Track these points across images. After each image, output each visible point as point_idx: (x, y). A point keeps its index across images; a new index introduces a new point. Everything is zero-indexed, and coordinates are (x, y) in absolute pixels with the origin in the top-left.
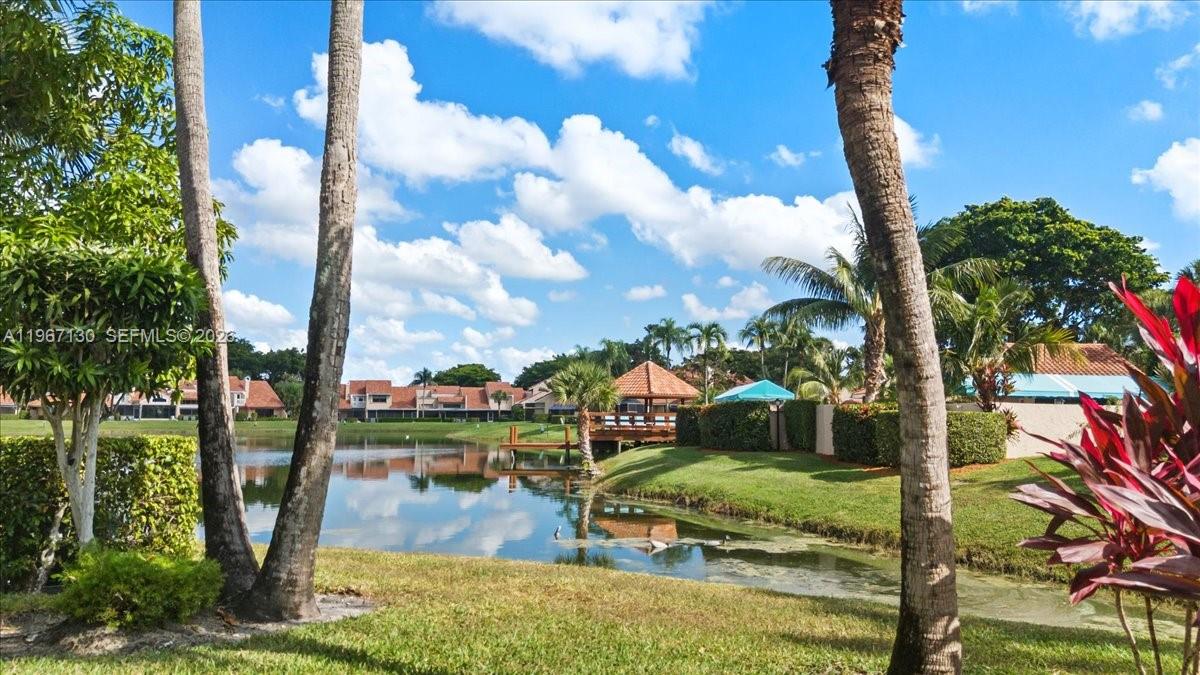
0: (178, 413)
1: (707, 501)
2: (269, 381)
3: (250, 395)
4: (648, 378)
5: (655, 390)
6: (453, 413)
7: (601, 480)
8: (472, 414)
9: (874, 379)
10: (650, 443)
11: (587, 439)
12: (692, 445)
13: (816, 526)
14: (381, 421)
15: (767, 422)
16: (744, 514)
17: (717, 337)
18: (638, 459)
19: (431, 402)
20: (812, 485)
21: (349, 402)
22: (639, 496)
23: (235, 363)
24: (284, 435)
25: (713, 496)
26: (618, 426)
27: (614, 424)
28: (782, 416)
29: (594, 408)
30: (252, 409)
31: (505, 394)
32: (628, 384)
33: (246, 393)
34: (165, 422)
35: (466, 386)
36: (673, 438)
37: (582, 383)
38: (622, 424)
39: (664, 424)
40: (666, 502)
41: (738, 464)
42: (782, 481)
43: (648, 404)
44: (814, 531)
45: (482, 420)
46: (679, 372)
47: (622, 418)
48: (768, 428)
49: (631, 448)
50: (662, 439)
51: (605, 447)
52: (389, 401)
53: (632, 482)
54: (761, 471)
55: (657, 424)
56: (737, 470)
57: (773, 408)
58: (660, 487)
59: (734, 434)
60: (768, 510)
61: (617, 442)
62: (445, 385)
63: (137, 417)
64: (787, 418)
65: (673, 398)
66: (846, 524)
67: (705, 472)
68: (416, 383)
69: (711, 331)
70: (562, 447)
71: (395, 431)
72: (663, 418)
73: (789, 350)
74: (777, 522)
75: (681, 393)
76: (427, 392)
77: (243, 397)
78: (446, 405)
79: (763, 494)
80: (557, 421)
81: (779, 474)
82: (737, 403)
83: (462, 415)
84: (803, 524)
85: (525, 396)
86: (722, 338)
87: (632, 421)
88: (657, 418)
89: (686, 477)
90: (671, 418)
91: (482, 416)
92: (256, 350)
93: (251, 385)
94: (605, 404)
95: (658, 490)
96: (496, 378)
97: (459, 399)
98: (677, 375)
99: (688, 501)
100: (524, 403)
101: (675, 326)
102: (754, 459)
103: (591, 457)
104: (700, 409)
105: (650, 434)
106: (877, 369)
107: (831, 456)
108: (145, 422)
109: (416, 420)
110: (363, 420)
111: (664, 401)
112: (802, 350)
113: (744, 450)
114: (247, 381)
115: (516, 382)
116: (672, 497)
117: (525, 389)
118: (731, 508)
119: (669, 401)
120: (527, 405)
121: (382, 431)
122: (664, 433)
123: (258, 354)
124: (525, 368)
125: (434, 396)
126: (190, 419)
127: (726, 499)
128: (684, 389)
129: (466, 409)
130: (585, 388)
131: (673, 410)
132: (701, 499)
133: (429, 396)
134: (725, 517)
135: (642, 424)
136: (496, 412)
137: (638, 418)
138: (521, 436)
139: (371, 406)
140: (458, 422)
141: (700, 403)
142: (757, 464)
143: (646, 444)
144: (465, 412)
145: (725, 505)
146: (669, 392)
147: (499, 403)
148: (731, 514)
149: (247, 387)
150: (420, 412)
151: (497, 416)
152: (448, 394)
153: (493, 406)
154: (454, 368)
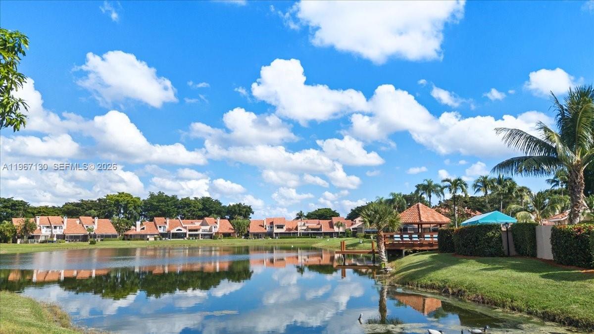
0: (187, 236)
1: (464, 292)
2: (229, 220)
3: (220, 226)
4: (419, 213)
5: (424, 219)
6: (316, 233)
7: (393, 275)
8: (326, 234)
9: (578, 208)
10: (422, 250)
11: (383, 250)
12: (449, 252)
13: (554, 316)
14: (281, 238)
15: (500, 238)
16: (494, 304)
17: (461, 187)
18: (415, 261)
19: (305, 228)
20: (543, 283)
21: (266, 229)
22: (417, 286)
23: (213, 211)
24: (235, 246)
25: (469, 288)
26: (402, 241)
27: (400, 239)
28: (510, 234)
29: (386, 230)
30: (221, 233)
31: (341, 223)
32: (407, 217)
33: (218, 226)
34: (182, 241)
35: (323, 220)
36: (436, 247)
37: (378, 216)
38: (405, 239)
39: (430, 239)
40: (435, 291)
41: (483, 266)
42: (518, 279)
43: (420, 228)
44: (553, 320)
45: (330, 237)
46: (438, 209)
47: (404, 236)
48: (501, 242)
49: (411, 253)
50: (429, 248)
51: (395, 253)
52: (285, 228)
53: (412, 277)
54: (502, 271)
55: (426, 239)
56: (483, 270)
57: (504, 229)
58: (431, 281)
59: (478, 246)
60: (512, 301)
61: (402, 250)
62: (312, 219)
63: (169, 238)
64: (514, 235)
65: (435, 223)
66: (581, 317)
67: (459, 271)
68: (297, 218)
69: (457, 184)
70: (370, 253)
71: (288, 243)
72: (429, 236)
73: (503, 194)
74: (520, 311)
75: (439, 220)
76: (303, 223)
77: (217, 227)
78: (312, 229)
79: (506, 289)
80: (368, 237)
81: (516, 274)
82: (479, 226)
83: (320, 234)
84: (543, 313)
85: (352, 224)
86: (464, 187)
87: (411, 238)
88: (426, 236)
89: (448, 275)
90: (434, 236)
91: (331, 235)
92: (223, 205)
93: (220, 222)
94: (393, 228)
95: (429, 283)
96: (337, 215)
97: (319, 226)
98: (436, 210)
99: (450, 291)
100: (351, 228)
101: (433, 184)
102: (494, 263)
103: (386, 260)
104: (453, 230)
105: (421, 245)
106: (580, 201)
107: (551, 261)
108: (173, 241)
109: (298, 237)
110: (272, 238)
111: (429, 226)
112: (511, 194)
113: (485, 256)
114: (219, 220)
115: (348, 217)
116: (439, 288)
117: (352, 220)
118: (482, 298)
119: (432, 225)
120: (353, 229)
121: (282, 243)
122: (431, 245)
123: (224, 207)
124: (352, 210)
125: (306, 225)
126: (193, 239)
127: (478, 291)
128: (440, 218)
129: (322, 231)
130: (380, 219)
131: (435, 231)
132: (460, 290)
133: (304, 225)
134: (479, 305)
135: (417, 239)
136: (338, 233)
137: (414, 236)
138: (348, 246)
139: (276, 230)
140: (319, 238)
141: (452, 226)
142: (497, 266)
143: (420, 251)
144: (322, 233)
145: (478, 296)
146: (432, 220)
147: (339, 228)
148: (483, 303)
149: (218, 223)
150: (300, 233)
151: (338, 235)
152: (313, 224)
153: (336, 229)
154: (316, 211)
